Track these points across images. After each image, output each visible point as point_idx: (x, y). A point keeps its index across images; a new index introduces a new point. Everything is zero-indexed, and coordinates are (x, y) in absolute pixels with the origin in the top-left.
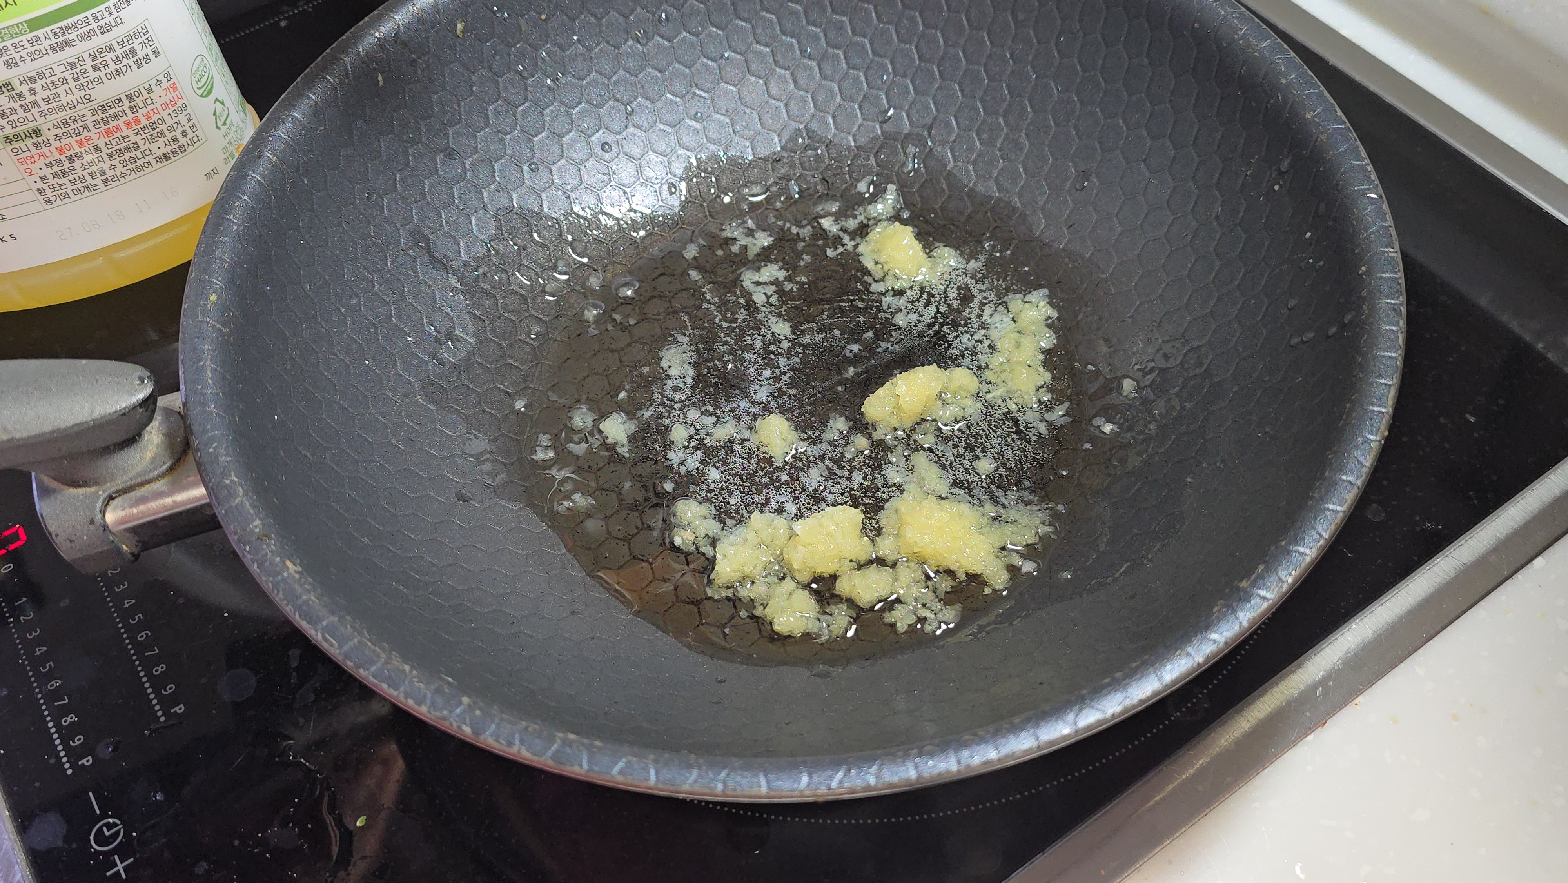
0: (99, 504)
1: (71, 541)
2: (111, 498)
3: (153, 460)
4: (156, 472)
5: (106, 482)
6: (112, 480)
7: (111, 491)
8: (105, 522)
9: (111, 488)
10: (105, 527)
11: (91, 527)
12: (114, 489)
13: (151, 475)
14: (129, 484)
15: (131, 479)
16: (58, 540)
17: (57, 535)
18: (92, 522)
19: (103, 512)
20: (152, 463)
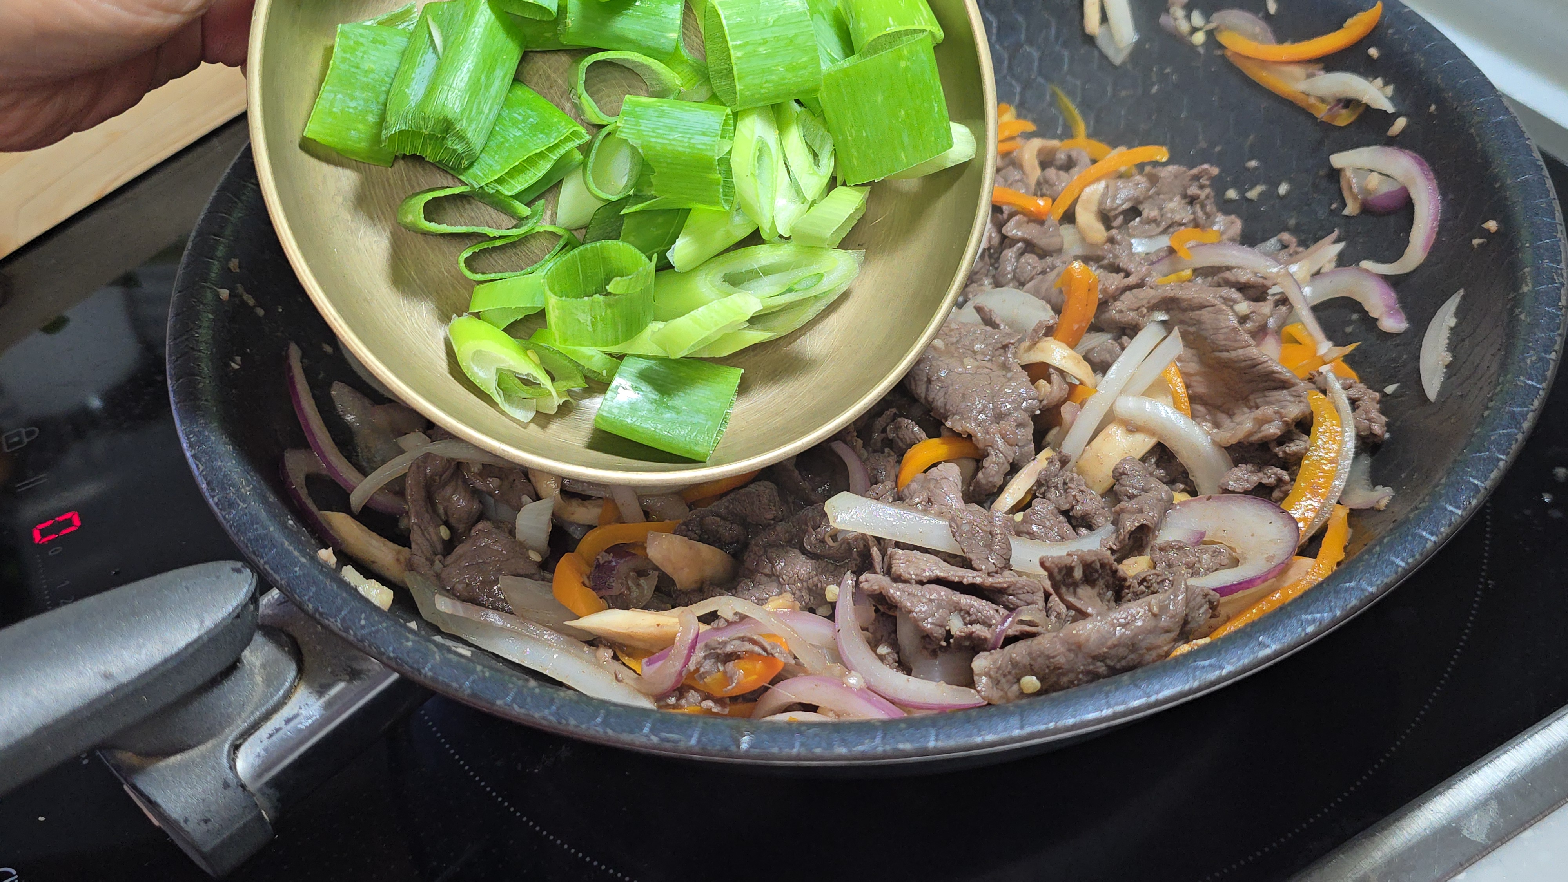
0: (225, 761)
1: (206, 821)
2: (236, 747)
3: (269, 681)
4: (281, 693)
5: (223, 729)
6: (229, 725)
7: (231, 738)
8: (240, 780)
9: (231, 734)
10: (243, 786)
11: (229, 793)
12: (236, 733)
13: (276, 698)
14: (252, 718)
15: (252, 713)
16: (189, 827)
17: (186, 821)
18: (226, 785)
19: (233, 767)
20: (268, 686)
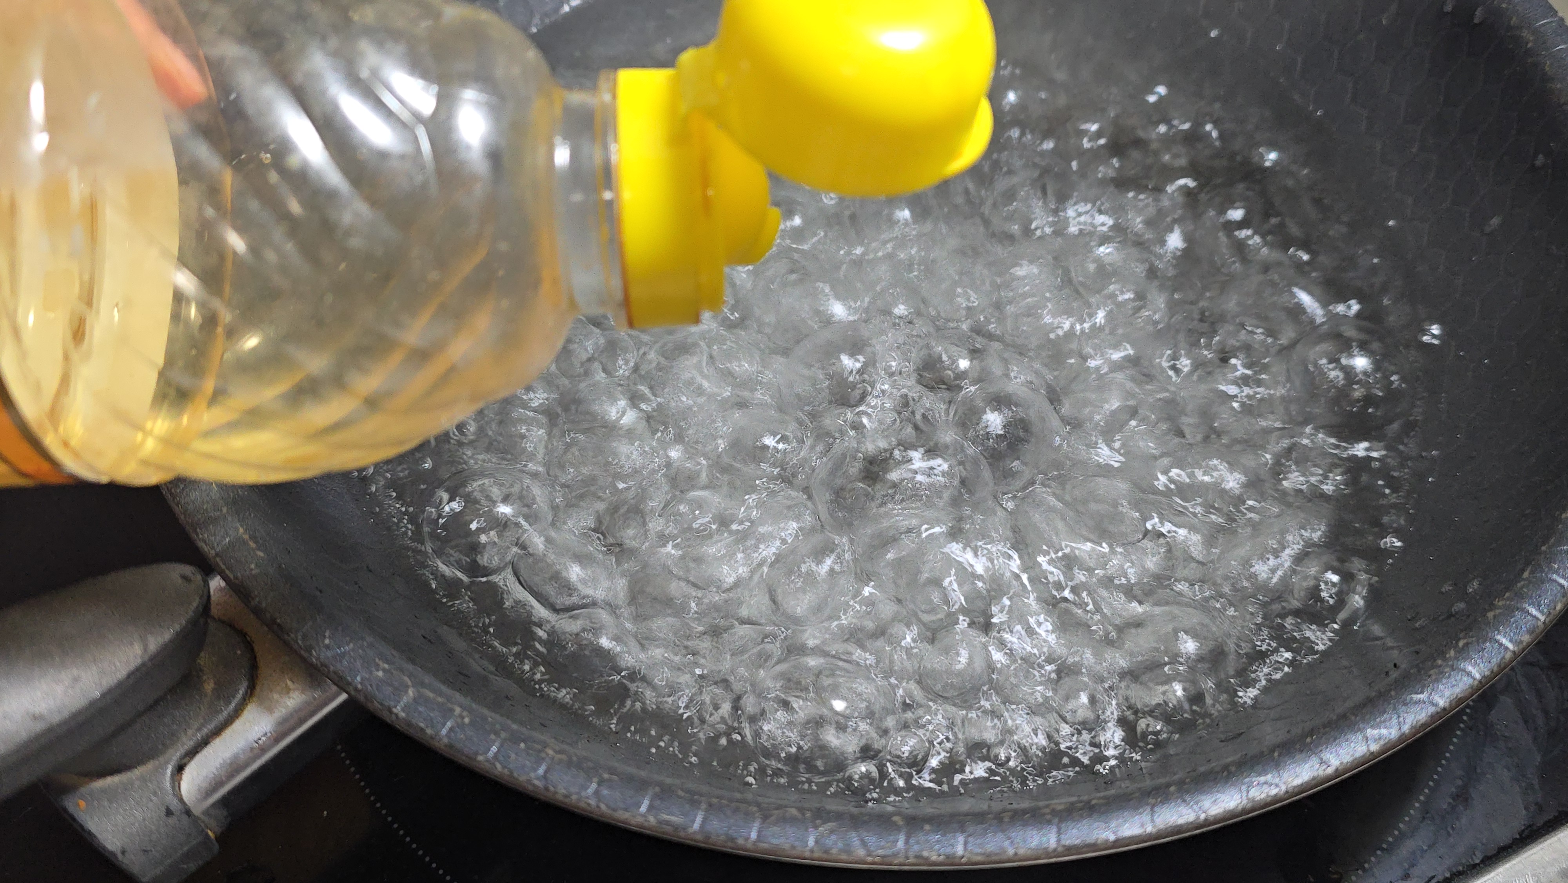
0: (168, 784)
1: (146, 852)
2: (180, 768)
4: (231, 706)
5: (167, 748)
6: (174, 742)
7: (176, 757)
8: (184, 802)
9: (176, 753)
10: (188, 812)
11: (170, 820)
12: (180, 752)
13: (225, 714)
14: (199, 736)
15: (199, 730)
16: (127, 859)
17: (122, 852)
19: (177, 791)
